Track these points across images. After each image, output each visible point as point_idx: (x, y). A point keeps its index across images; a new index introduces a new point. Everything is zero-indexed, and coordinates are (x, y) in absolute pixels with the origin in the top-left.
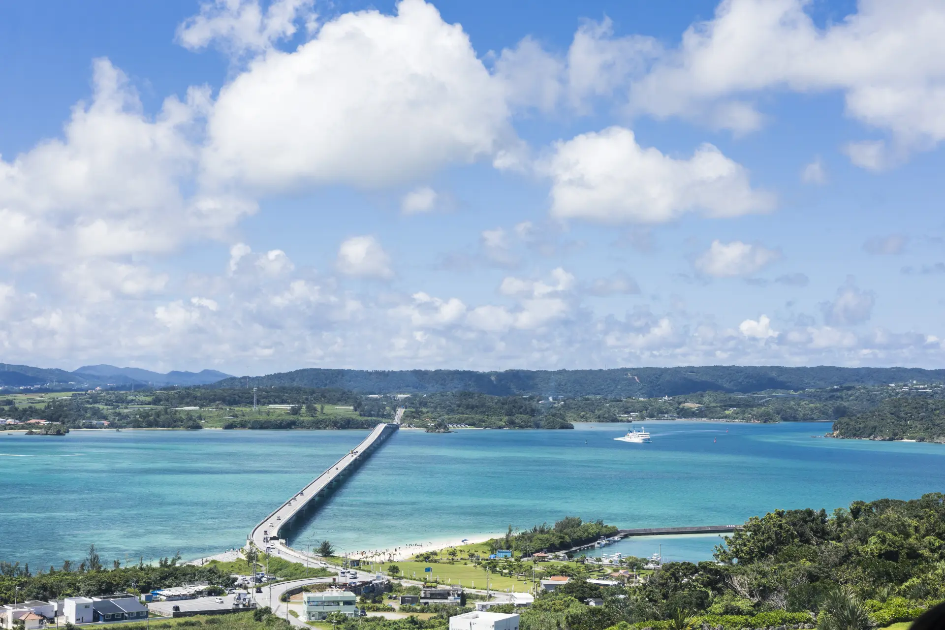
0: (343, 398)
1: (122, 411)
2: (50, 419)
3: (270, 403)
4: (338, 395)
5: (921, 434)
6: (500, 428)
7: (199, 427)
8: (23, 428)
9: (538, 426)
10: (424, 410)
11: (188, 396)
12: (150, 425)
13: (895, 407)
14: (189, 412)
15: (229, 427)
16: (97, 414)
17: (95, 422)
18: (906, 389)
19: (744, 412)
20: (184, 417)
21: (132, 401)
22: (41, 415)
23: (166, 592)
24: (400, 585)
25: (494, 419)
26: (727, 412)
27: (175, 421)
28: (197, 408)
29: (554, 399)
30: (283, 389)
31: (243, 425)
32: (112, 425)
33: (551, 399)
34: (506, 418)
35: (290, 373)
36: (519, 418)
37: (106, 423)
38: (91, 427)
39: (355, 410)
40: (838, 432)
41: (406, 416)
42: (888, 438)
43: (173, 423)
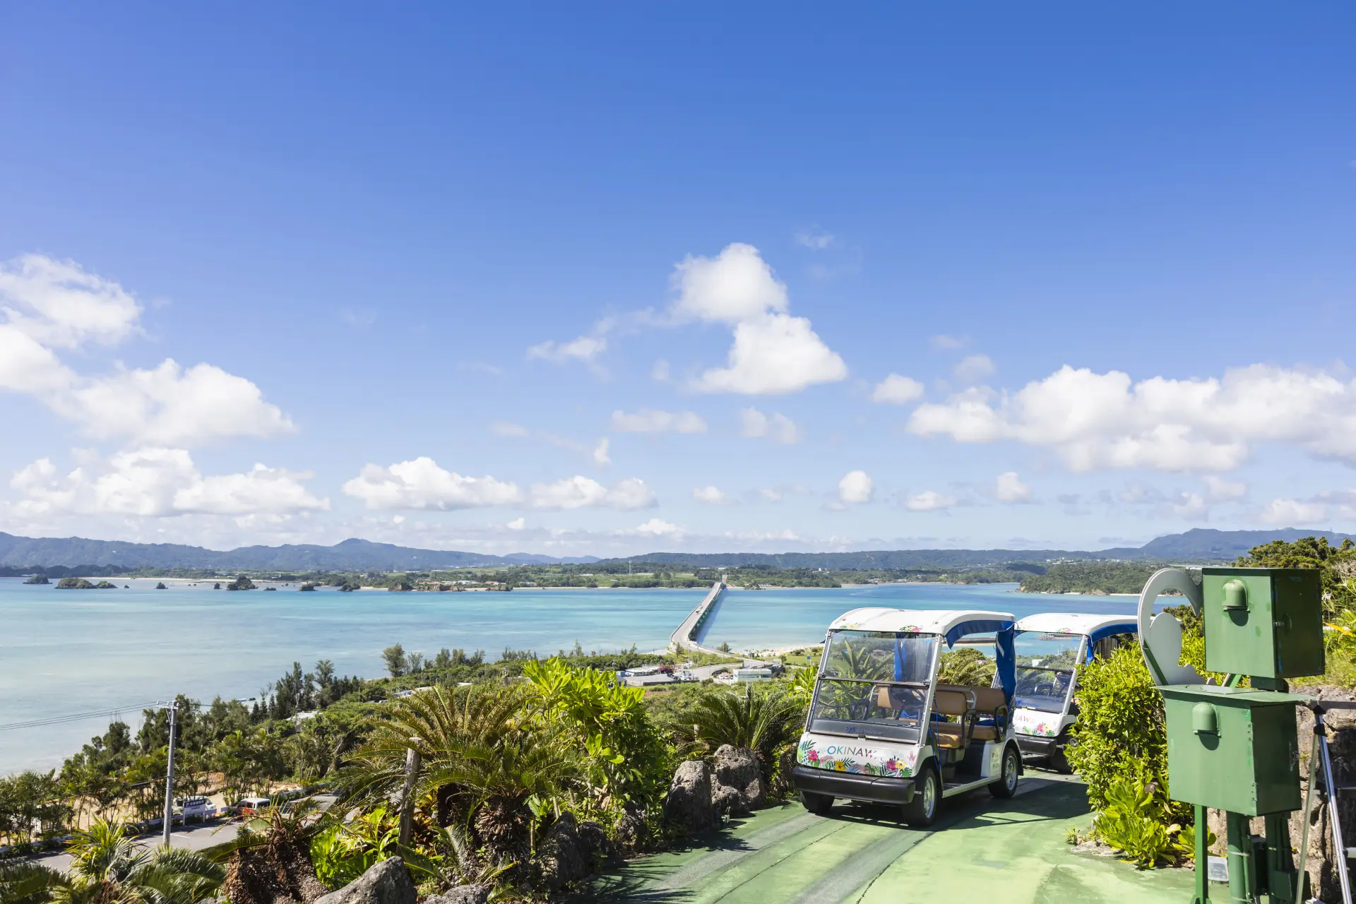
0: (685, 569)
1: (543, 576)
2: (499, 581)
3: (637, 572)
4: (681, 567)
5: (1082, 589)
6: (792, 587)
7: (596, 586)
8: (483, 586)
9: (818, 585)
10: (741, 576)
11: (584, 568)
12: (563, 585)
13: (1061, 571)
14: (588, 577)
15: (616, 586)
16: (527, 578)
17: (529, 583)
18: (1058, 563)
19: (952, 577)
20: (585, 579)
21: (548, 571)
22: (493, 579)
23: (633, 670)
24: (790, 668)
25: (788, 581)
26: (941, 577)
27: (580, 582)
28: (592, 575)
29: (823, 570)
30: (645, 564)
31: (624, 585)
32: (539, 585)
33: (820, 570)
34: (796, 581)
35: (645, 556)
36: (805, 580)
37: (535, 584)
38: (526, 586)
39: (695, 575)
40: (1024, 588)
41: (729, 579)
42: (1059, 591)
43: (579, 583)
